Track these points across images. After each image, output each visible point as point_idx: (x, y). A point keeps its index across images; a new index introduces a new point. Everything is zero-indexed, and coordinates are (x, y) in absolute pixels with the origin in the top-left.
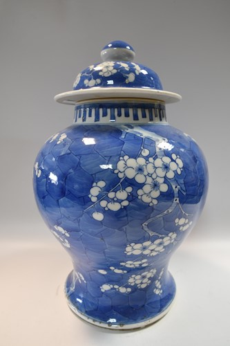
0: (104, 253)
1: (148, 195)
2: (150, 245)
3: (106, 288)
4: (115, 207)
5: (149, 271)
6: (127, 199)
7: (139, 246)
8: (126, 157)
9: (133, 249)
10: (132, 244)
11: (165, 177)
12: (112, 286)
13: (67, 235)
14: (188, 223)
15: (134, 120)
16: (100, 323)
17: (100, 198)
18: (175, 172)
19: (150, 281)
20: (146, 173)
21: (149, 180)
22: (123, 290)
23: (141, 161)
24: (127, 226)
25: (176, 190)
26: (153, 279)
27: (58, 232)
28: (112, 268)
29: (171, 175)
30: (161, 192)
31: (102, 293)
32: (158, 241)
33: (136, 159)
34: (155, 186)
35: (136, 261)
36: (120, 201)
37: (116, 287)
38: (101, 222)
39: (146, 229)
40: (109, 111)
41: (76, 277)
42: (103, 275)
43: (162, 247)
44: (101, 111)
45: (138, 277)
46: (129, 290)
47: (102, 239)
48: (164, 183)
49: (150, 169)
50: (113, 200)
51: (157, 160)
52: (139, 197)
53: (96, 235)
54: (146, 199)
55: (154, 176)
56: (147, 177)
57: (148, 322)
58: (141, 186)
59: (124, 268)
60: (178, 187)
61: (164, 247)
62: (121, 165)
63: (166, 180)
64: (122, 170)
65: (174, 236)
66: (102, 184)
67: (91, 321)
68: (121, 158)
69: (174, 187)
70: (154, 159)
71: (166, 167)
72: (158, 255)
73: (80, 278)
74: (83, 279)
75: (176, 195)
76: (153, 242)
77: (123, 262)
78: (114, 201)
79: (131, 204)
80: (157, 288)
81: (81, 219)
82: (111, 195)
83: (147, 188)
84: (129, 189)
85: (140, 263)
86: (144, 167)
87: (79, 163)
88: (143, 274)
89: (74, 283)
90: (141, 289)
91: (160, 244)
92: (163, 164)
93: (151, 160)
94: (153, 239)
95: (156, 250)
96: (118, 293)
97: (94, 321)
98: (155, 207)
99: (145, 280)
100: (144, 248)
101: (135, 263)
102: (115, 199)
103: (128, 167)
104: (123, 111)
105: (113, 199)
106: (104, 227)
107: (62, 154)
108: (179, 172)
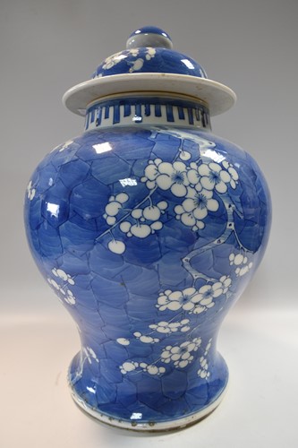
0: (125, 307)
1: (190, 214)
2: (193, 295)
3: (128, 367)
4: (142, 232)
5: (191, 341)
6: (159, 220)
7: (177, 295)
8: (158, 161)
9: (169, 301)
10: (168, 292)
11: (214, 190)
12: (137, 364)
13: (71, 282)
14: (247, 264)
15: (168, 120)
16: (120, 421)
17: (119, 218)
18: (228, 184)
19: (192, 358)
20: (186, 183)
21: (192, 193)
22: (153, 370)
23: (180, 166)
24: (160, 262)
25: (230, 211)
26: (196, 354)
27: (58, 280)
28: (137, 334)
29: (222, 188)
30: (208, 211)
31: (123, 376)
32: (204, 289)
33: (172, 163)
34: (201, 201)
35: (173, 322)
36: (149, 223)
37: (143, 365)
38: (121, 256)
39: (188, 267)
40: (133, 108)
41: (84, 355)
42: (124, 347)
43: (211, 299)
44: (122, 109)
45: (176, 350)
46: (162, 370)
47: (123, 284)
48: (213, 198)
49: (192, 177)
50: (139, 222)
51: (202, 166)
52: (178, 217)
53: (113, 278)
54: (187, 221)
55: (198, 188)
56: (189, 188)
57: (190, 419)
58: (180, 200)
59: (154, 334)
60: (233, 206)
61: (214, 300)
62: (150, 171)
63: (216, 195)
64: (152, 178)
65: (228, 282)
66: (123, 198)
67: (105, 419)
68: (151, 162)
69: (227, 205)
70: (198, 165)
71: (215, 177)
72: (204, 313)
73: (91, 355)
74: (94, 356)
75: (230, 217)
76: (197, 290)
77: (154, 323)
78: (141, 223)
79: (166, 228)
80: (202, 369)
81: (91, 252)
82: (136, 213)
83: (188, 205)
84: (163, 205)
85: (177, 325)
86: (184, 174)
87: (90, 171)
88: (183, 345)
89: (82, 366)
90: (180, 369)
91: (209, 294)
92: (211, 173)
93: (193, 165)
94: (197, 285)
95: (202, 303)
96: (146, 375)
97: (110, 419)
98: (200, 233)
99: (186, 355)
100: (185, 300)
101: (172, 325)
102: (143, 220)
103: (160, 173)
104: (152, 108)
105: (139, 219)
106: (126, 264)
107: (67, 161)
108: (234, 186)
